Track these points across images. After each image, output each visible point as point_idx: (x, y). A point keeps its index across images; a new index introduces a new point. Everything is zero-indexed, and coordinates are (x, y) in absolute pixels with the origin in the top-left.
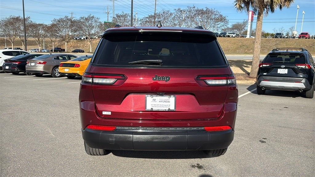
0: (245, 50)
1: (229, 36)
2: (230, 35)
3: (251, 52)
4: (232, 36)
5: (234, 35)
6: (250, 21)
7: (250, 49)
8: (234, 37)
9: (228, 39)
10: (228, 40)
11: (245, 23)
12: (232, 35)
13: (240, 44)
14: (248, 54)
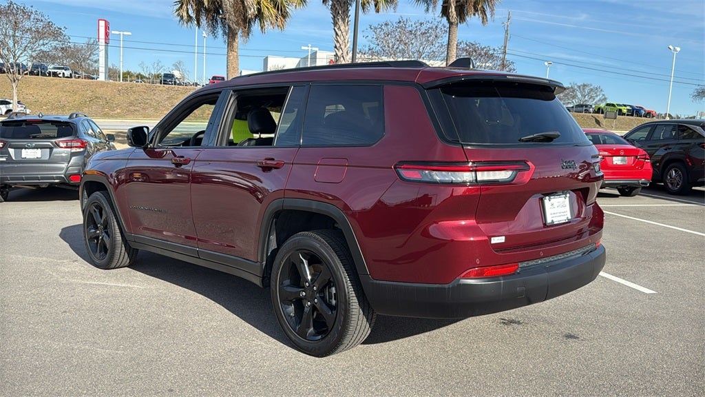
0: (103, 108)
1: (55, 75)
2: (59, 71)
3: (118, 113)
4: (64, 73)
5: (67, 73)
6: (102, 41)
7: (115, 106)
8: (67, 77)
9: (56, 81)
10: (57, 84)
11: (92, 47)
12: (63, 71)
13: (89, 93)
14: (112, 117)
